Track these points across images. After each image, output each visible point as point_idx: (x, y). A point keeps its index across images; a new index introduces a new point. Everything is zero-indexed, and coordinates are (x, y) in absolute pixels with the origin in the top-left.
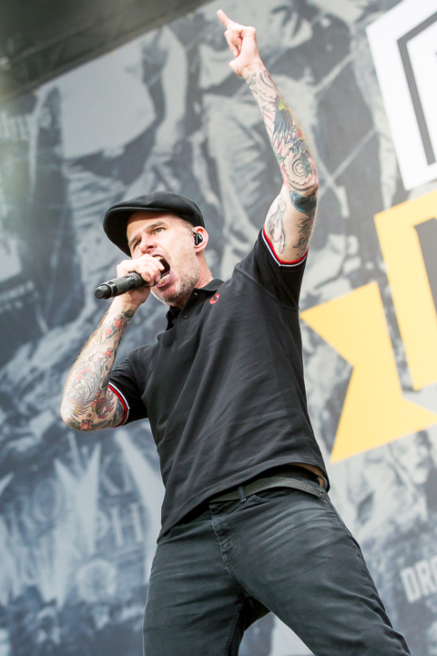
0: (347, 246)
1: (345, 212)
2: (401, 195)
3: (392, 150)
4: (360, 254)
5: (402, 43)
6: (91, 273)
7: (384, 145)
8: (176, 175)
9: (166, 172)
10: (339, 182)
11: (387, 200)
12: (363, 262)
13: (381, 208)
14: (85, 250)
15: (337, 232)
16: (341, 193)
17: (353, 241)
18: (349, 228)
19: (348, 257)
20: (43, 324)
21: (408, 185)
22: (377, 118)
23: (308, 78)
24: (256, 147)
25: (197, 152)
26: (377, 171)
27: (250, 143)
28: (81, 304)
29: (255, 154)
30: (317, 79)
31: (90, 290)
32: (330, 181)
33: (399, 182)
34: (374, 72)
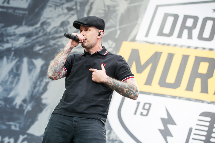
0: (112, 45)
1: (117, 37)
2: (134, 40)
3: (138, 29)
4: (114, 48)
5: (157, 7)
6: (44, 18)
7: (137, 26)
8: (80, 6)
9: (78, 4)
10: (120, 29)
11: (129, 39)
12: (114, 50)
13: (126, 40)
14: (46, 12)
15: (112, 40)
16: (119, 32)
17: (114, 45)
18: (115, 41)
19: (110, 47)
20: (24, 23)
21: (137, 38)
22: (140, 20)
23: (128, 2)
24: (105, 10)
25: (89, 4)
26: (131, 32)
27: (104, 9)
28: (37, 23)
29: (103, 12)
30: (130, 3)
31: (41, 21)
32: (118, 28)
33: (135, 37)
34: (146, 9)
